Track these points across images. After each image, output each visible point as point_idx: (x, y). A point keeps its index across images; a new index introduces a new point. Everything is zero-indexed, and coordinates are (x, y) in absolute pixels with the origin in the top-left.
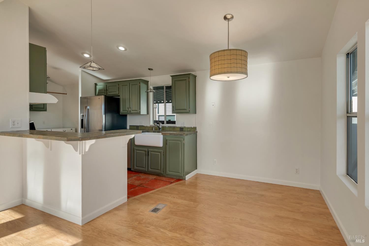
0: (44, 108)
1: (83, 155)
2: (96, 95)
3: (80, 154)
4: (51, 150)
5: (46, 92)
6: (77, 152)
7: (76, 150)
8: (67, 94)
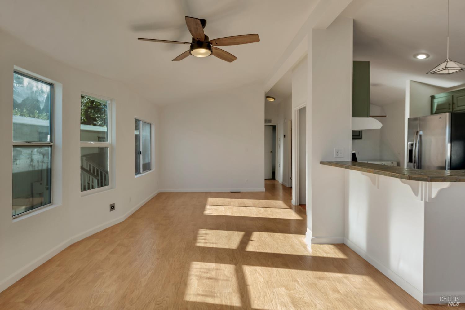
0: (359, 136)
1: (426, 203)
2: (432, 113)
3: (422, 200)
4: (378, 188)
5: (368, 116)
6: (417, 197)
7: (416, 193)
8: (386, 116)
